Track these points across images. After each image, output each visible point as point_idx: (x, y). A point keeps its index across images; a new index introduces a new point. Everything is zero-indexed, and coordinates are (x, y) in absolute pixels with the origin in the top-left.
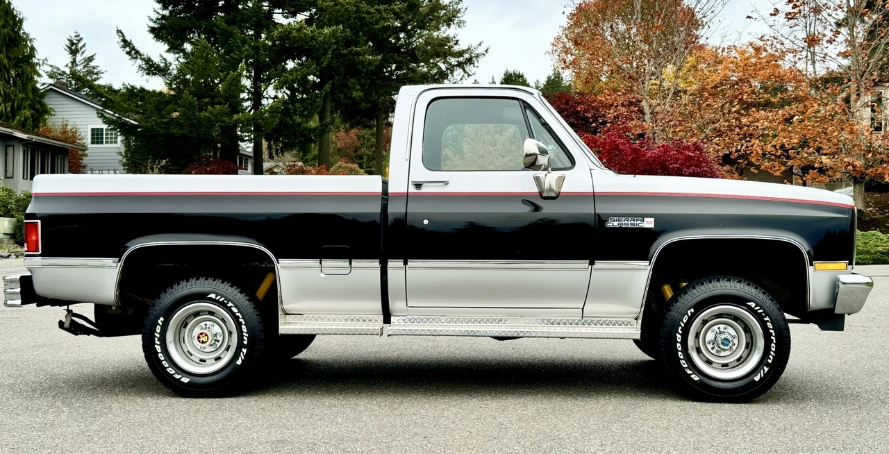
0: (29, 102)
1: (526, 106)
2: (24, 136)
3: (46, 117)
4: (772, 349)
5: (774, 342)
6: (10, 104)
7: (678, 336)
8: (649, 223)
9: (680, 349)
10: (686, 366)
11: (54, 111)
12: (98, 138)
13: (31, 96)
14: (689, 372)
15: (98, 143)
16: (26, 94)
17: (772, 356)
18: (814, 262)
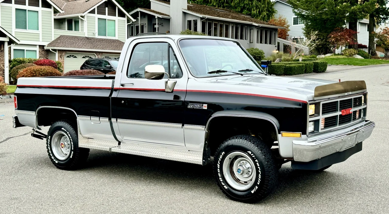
0: (266, 8)
1: (170, 46)
2: (257, 25)
3: (274, 14)
4: (259, 177)
5: (260, 173)
6: (258, 10)
7: (218, 165)
8: (205, 107)
9: (219, 172)
10: (222, 181)
11: (277, 11)
12: (296, 22)
13: (267, 6)
14: (223, 184)
15: (296, 24)
16: (265, 5)
17: (260, 181)
18: (281, 132)
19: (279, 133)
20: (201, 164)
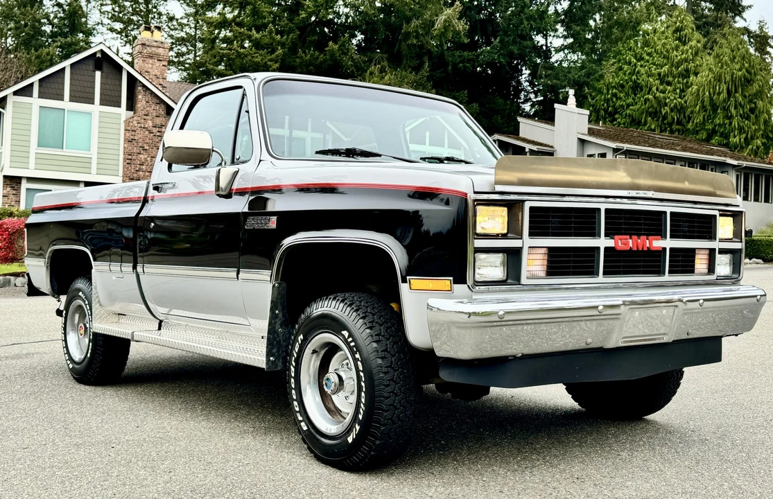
1: (244, 95)
2: (735, 162)
4: (362, 399)
5: (364, 389)
7: (292, 369)
8: (273, 223)
9: (293, 386)
10: (297, 409)
14: (300, 418)
17: (363, 409)
18: (408, 277)
19: (404, 281)
20: (264, 366)
